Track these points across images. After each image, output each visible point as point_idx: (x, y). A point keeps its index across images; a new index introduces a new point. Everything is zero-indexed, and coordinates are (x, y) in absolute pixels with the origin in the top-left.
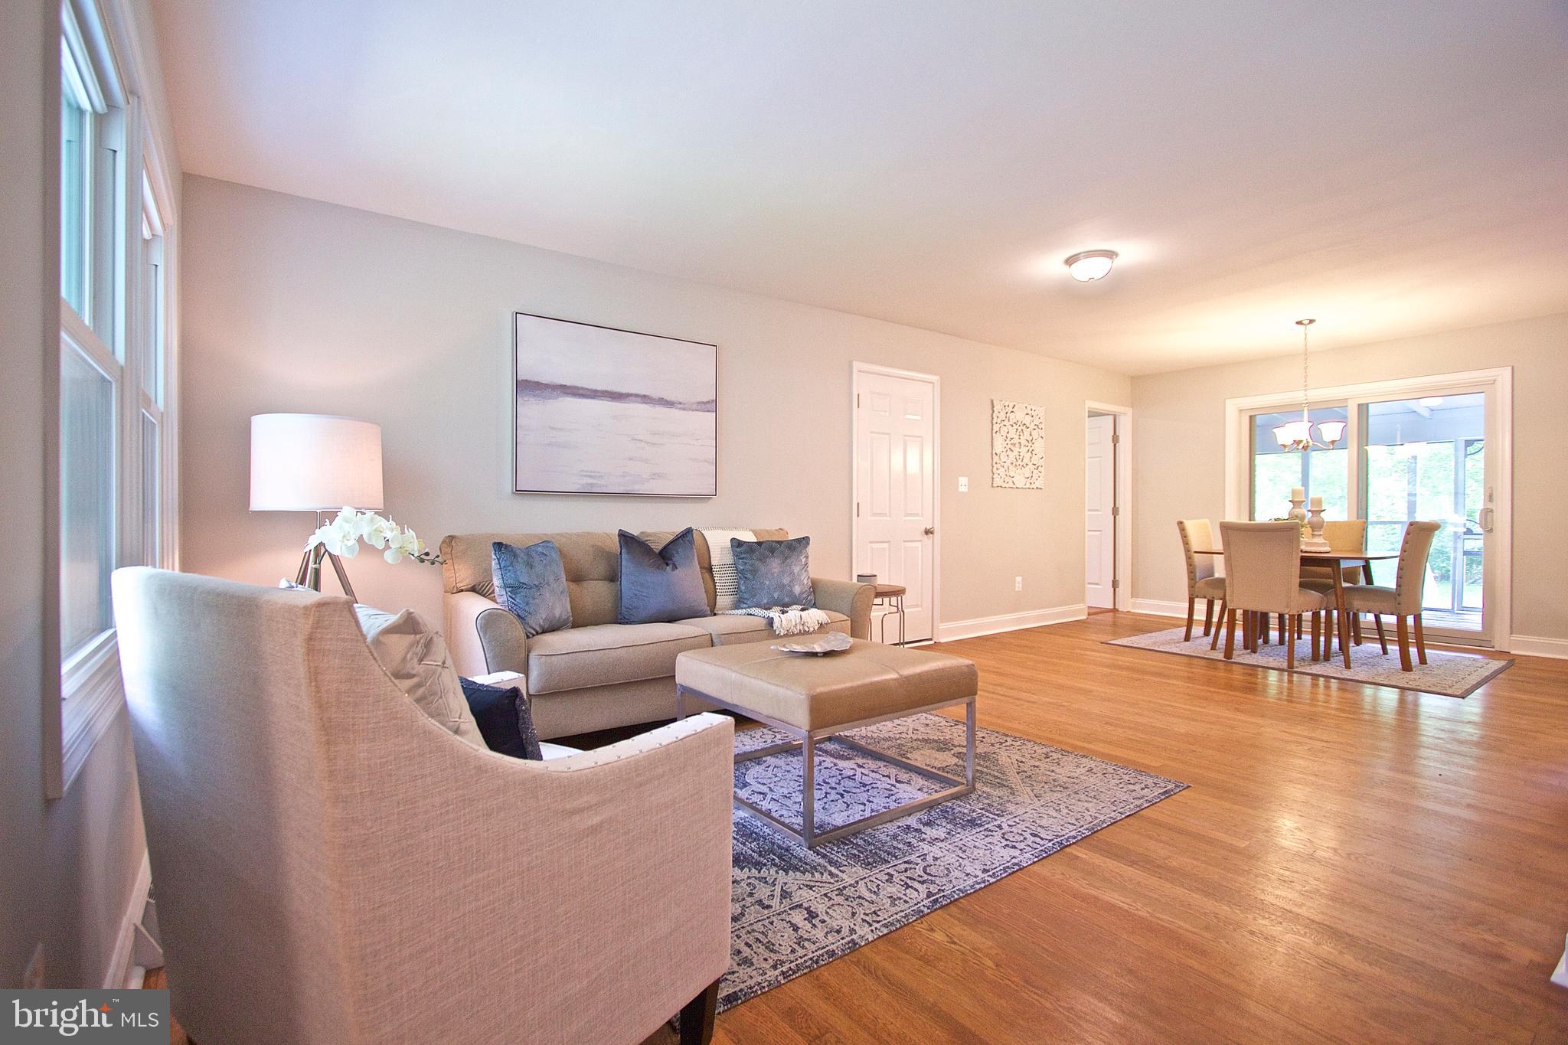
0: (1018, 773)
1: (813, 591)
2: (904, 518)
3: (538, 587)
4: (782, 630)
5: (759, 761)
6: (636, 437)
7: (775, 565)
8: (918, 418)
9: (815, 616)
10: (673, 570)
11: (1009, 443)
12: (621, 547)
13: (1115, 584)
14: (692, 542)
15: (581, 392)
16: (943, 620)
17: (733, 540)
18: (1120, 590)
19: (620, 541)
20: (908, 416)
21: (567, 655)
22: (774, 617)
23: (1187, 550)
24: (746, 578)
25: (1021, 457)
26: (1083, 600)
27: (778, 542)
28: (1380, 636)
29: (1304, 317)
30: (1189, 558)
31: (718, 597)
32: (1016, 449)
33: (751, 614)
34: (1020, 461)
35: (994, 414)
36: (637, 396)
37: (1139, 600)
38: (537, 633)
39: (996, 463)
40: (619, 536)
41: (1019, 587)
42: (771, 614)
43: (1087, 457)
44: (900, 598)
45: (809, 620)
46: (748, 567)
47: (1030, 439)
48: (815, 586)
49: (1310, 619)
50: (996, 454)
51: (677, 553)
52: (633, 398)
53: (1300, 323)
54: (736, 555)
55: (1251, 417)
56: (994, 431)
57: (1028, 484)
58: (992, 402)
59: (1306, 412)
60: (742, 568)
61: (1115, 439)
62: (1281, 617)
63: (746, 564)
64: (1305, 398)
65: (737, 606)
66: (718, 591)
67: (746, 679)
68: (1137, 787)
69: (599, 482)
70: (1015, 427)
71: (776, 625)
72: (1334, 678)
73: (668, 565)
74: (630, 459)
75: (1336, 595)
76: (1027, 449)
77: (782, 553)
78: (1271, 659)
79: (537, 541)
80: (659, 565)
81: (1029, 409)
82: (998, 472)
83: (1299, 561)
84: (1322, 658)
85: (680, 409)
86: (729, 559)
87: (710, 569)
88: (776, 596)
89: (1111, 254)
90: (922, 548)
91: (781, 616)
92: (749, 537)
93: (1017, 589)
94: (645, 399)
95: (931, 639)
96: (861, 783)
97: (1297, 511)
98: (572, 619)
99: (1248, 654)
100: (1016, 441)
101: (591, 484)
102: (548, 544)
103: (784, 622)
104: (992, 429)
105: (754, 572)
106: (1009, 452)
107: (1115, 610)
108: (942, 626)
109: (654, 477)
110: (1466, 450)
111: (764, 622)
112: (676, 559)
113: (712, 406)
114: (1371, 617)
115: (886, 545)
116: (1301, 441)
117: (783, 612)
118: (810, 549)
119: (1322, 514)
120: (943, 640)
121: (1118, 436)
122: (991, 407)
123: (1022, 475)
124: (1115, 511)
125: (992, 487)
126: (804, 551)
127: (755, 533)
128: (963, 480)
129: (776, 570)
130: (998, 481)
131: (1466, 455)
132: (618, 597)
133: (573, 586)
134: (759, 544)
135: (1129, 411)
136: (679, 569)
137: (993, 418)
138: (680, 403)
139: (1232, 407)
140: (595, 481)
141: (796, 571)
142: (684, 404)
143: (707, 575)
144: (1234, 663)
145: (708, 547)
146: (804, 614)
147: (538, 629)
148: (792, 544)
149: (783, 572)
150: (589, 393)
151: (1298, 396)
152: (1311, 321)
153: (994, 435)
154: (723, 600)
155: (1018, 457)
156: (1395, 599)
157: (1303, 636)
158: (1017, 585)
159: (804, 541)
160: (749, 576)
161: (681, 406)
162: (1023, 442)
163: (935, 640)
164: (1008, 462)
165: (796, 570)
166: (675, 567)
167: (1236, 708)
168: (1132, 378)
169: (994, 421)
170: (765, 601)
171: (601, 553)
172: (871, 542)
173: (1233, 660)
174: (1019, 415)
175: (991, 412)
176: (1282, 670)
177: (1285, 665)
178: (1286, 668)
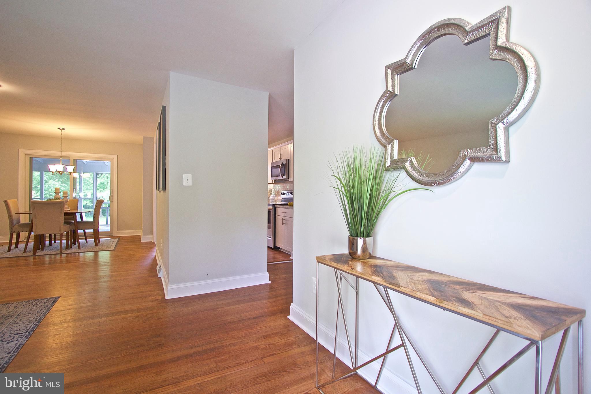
23: (10, 213)
28: (85, 237)
29: (61, 127)
30: (10, 216)
49: (65, 235)
53: (59, 129)
55: (30, 157)
59: (61, 161)
62: (50, 235)
68: (42, 304)
75: (75, 225)
78: (51, 251)
83: (64, 214)
84: (69, 247)
97: (57, 196)
99: (41, 251)
110: (97, 176)
114: (82, 231)
116: (60, 171)
119: (68, 197)
139: (22, 153)
144: (38, 255)
152: (64, 129)
156: (93, 224)
157: (57, 241)
167: (53, 270)
173: (36, 255)
176: (58, 254)
177: (58, 252)
178: (59, 253)
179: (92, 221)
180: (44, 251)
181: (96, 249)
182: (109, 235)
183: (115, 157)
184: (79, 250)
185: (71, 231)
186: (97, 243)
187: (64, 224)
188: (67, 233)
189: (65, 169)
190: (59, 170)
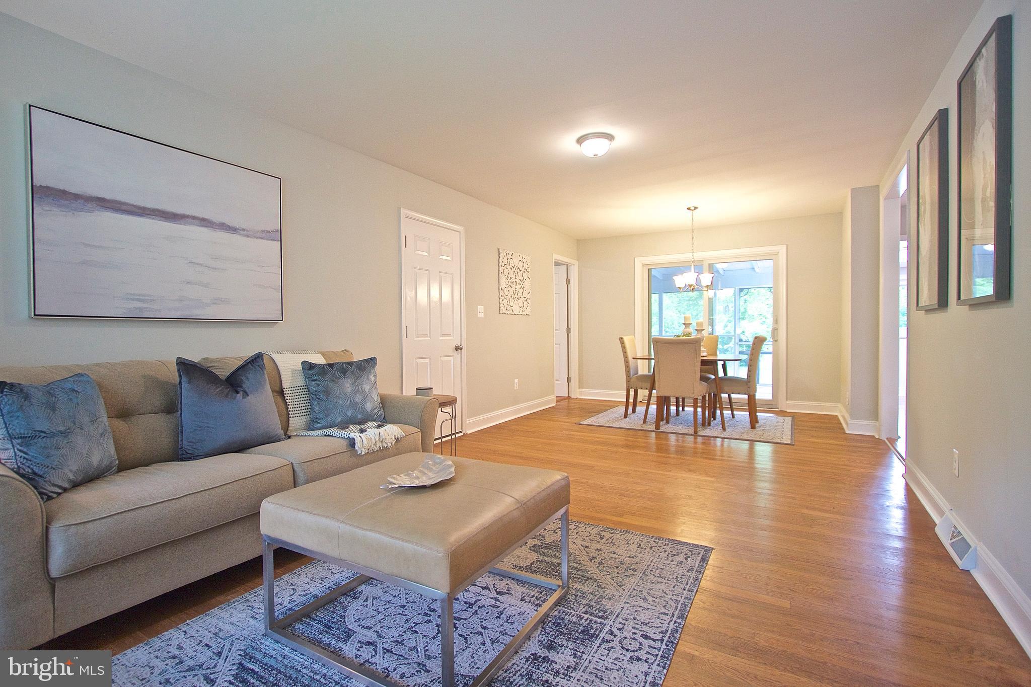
0: (591, 560)
1: (382, 406)
2: (441, 338)
3: (65, 434)
4: (363, 449)
5: (355, 594)
6: (194, 261)
7: (347, 385)
8: (449, 258)
9: (391, 431)
10: (244, 398)
11: (510, 281)
12: (180, 376)
13: (569, 380)
14: (262, 367)
15: (124, 207)
16: (469, 416)
17: (304, 363)
18: (572, 384)
19: (179, 370)
20: (441, 257)
21: (109, 519)
22: (355, 437)
23: (626, 357)
24: (319, 399)
25: (517, 292)
26: (553, 393)
27: (348, 363)
29: (691, 205)
30: (627, 362)
31: (291, 419)
32: (514, 286)
33: (329, 435)
34: (516, 295)
35: (500, 259)
36: (194, 218)
37: (584, 390)
38: (65, 490)
39: (502, 296)
40: (177, 364)
41: (516, 387)
42: (352, 435)
43: (554, 293)
44: (454, 406)
45: (387, 437)
46: (320, 388)
47: (522, 279)
48: (384, 401)
50: (502, 289)
51: (247, 379)
52: (190, 220)
53: (689, 209)
54: (308, 377)
55: (649, 269)
56: (500, 272)
57: (521, 311)
58: (499, 250)
59: (692, 267)
60: (314, 389)
61: (568, 282)
62: (677, 399)
63: (318, 385)
64: (692, 257)
65: (310, 426)
66: (290, 413)
67: (360, 532)
69: (151, 306)
70: (513, 269)
71: (358, 445)
72: (719, 437)
73: (237, 392)
74: (188, 283)
76: (521, 286)
77: (353, 373)
78: (680, 427)
79: (66, 375)
80: (227, 394)
81: (521, 256)
82: (503, 302)
83: (700, 363)
85: (244, 235)
86: (300, 381)
87: (281, 392)
88: (349, 413)
89: (610, 137)
90: (454, 360)
91: (361, 435)
92: (318, 359)
93: (515, 389)
94: (204, 222)
95: (461, 432)
96: (465, 603)
97: (688, 330)
98: (117, 462)
100: (513, 280)
101: (139, 308)
102: (82, 378)
103: (365, 442)
104: (499, 271)
105: (327, 392)
106: (510, 288)
107: (569, 397)
108: (469, 421)
109: (216, 301)
110: (740, 295)
111: (345, 443)
112: (247, 385)
113: (278, 235)
114: (726, 395)
115: (427, 360)
116: (692, 285)
117: (362, 431)
118: (378, 368)
119: (703, 332)
120: (469, 432)
121: (569, 280)
122: (498, 254)
123: (517, 305)
124: (568, 330)
125: (499, 313)
126: (372, 371)
127: (323, 354)
128: (481, 308)
129: (349, 390)
130: (503, 310)
131: (740, 297)
132: (178, 432)
133: (120, 424)
134: (331, 365)
135: (576, 263)
136: (251, 396)
137: (499, 262)
138: (244, 230)
139: (638, 262)
140: (145, 305)
141: (367, 390)
142: (247, 231)
143: (279, 399)
144: (662, 432)
145: (279, 371)
146: (382, 430)
147: (66, 485)
148: (361, 365)
149: (355, 392)
150: (137, 210)
151: (687, 256)
152: (696, 208)
153: (500, 274)
154: (297, 422)
155: (515, 292)
156: (747, 384)
158: (516, 385)
159: (372, 361)
160: (322, 396)
161: (245, 232)
162: (518, 281)
163: (464, 432)
164: (509, 295)
165: (367, 388)
166: (246, 394)
168: (578, 240)
169: (500, 265)
170: (339, 420)
171: (156, 384)
172: (416, 359)
173: (660, 430)
174: (515, 261)
175: (498, 257)
176: (691, 435)
177: (691, 431)
178: (693, 433)
179: (746, 377)
180: (670, 425)
181: (752, 435)
182: (772, 407)
183: (782, 250)
184: (725, 433)
185: (710, 395)
186: (754, 421)
187: (700, 380)
188: (704, 397)
189: (698, 281)
190: (690, 284)
